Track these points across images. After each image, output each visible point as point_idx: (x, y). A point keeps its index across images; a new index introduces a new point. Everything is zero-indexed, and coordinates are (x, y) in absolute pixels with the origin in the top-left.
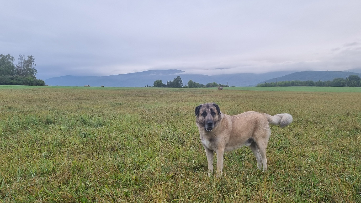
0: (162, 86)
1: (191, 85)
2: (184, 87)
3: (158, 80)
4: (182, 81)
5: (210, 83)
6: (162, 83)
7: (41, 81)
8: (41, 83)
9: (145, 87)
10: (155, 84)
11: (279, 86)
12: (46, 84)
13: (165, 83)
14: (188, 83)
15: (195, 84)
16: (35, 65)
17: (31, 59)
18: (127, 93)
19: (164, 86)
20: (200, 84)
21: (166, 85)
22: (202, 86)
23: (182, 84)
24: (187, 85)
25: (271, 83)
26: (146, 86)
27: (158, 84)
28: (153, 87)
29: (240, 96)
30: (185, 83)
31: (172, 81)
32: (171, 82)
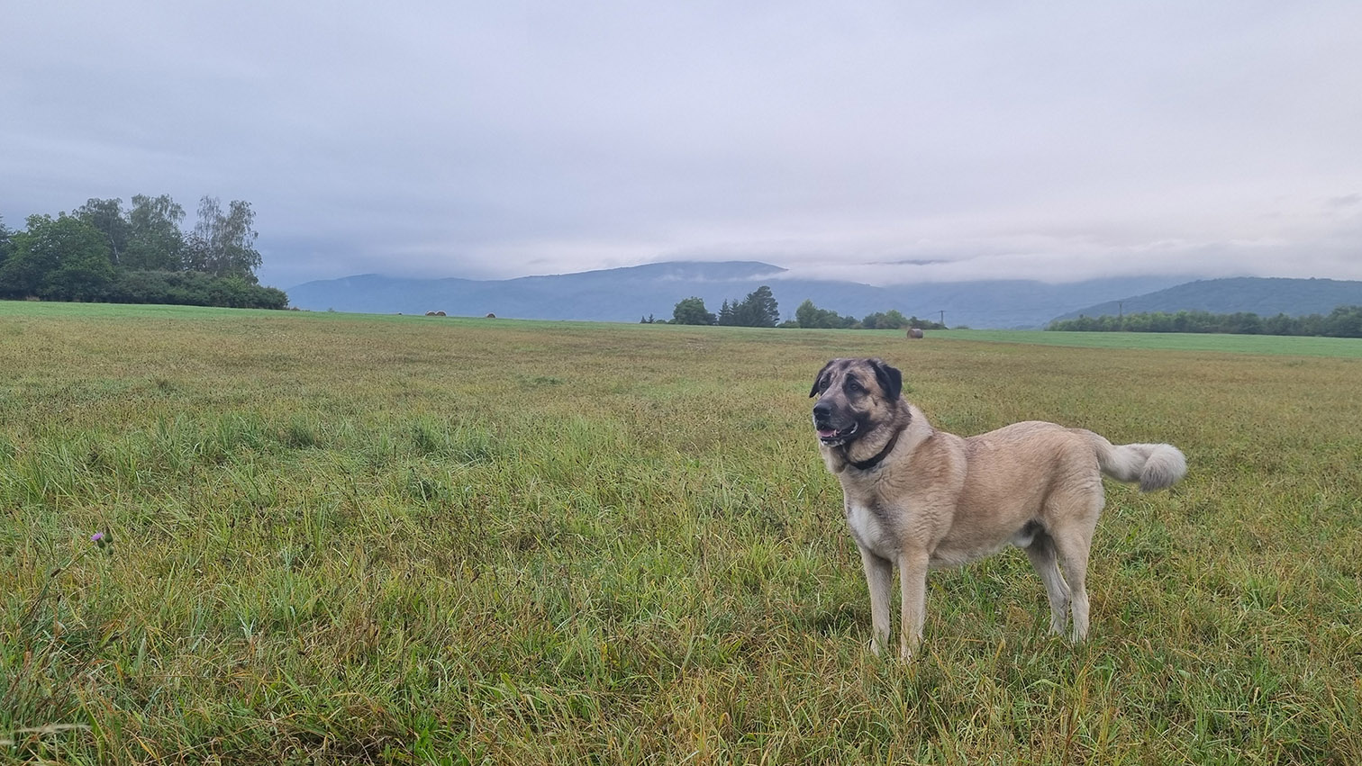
0: (701, 321)
1: (810, 318)
2: (781, 326)
3: (690, 299)
4: (777, 303)
5: (878, 315)
6: (703, 311)
7: (272, 292)
8: (273, 301)
9: (644, 322)
10: (679, 313)
11: (1132, 330)
12: (290, 305)
13: (713, 308)
14: (799, 312)
15: (822, 314)
16: (256, 234)
17: (240, 213)
18: (576, 341)
19: (709, 320)
20: (843, 315)
21: (718, 317)
22: (849, 323)
23: (776, 313)
24: (794, 319)
25: (1102, 320)
26: (647, 319)
27: (691, 314)
28: (669, 323)
29: (986, 364)
30: (787, 310)
31: (740, 303)
32: (735, 305)
